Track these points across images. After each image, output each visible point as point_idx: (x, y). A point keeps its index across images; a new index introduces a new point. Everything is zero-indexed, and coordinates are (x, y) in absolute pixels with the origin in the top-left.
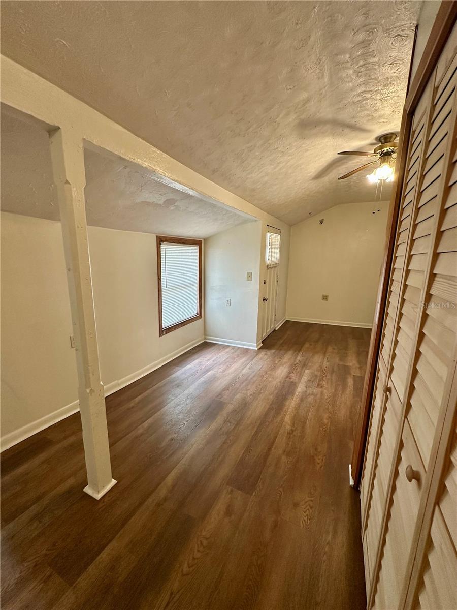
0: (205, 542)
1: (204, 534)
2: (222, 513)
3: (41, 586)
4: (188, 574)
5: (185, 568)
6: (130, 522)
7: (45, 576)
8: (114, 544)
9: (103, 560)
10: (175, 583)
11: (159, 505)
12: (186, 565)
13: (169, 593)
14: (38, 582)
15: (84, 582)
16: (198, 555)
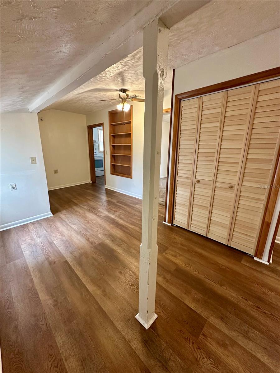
0: (187, 266)
1: (183, 265)
2: (175, 258)
3: (209, 339)
4: (199, 272)
5: (197, 273)
6: (175, 295)
7: (204, 339)
8: (187, 302)
9: (195, 306)
10: (202, 277)
11: (167, 281)
12: (195, 273)
13: (205, 279)
14: (207, 342)
15: (204, 314)
16: (192, 268)
